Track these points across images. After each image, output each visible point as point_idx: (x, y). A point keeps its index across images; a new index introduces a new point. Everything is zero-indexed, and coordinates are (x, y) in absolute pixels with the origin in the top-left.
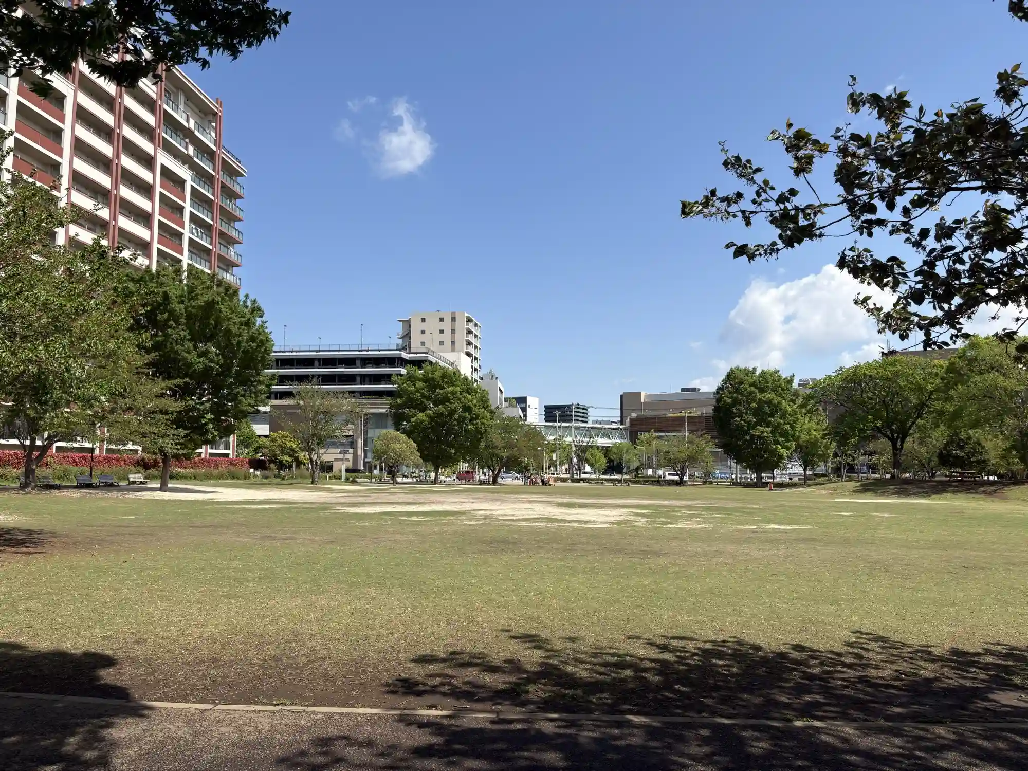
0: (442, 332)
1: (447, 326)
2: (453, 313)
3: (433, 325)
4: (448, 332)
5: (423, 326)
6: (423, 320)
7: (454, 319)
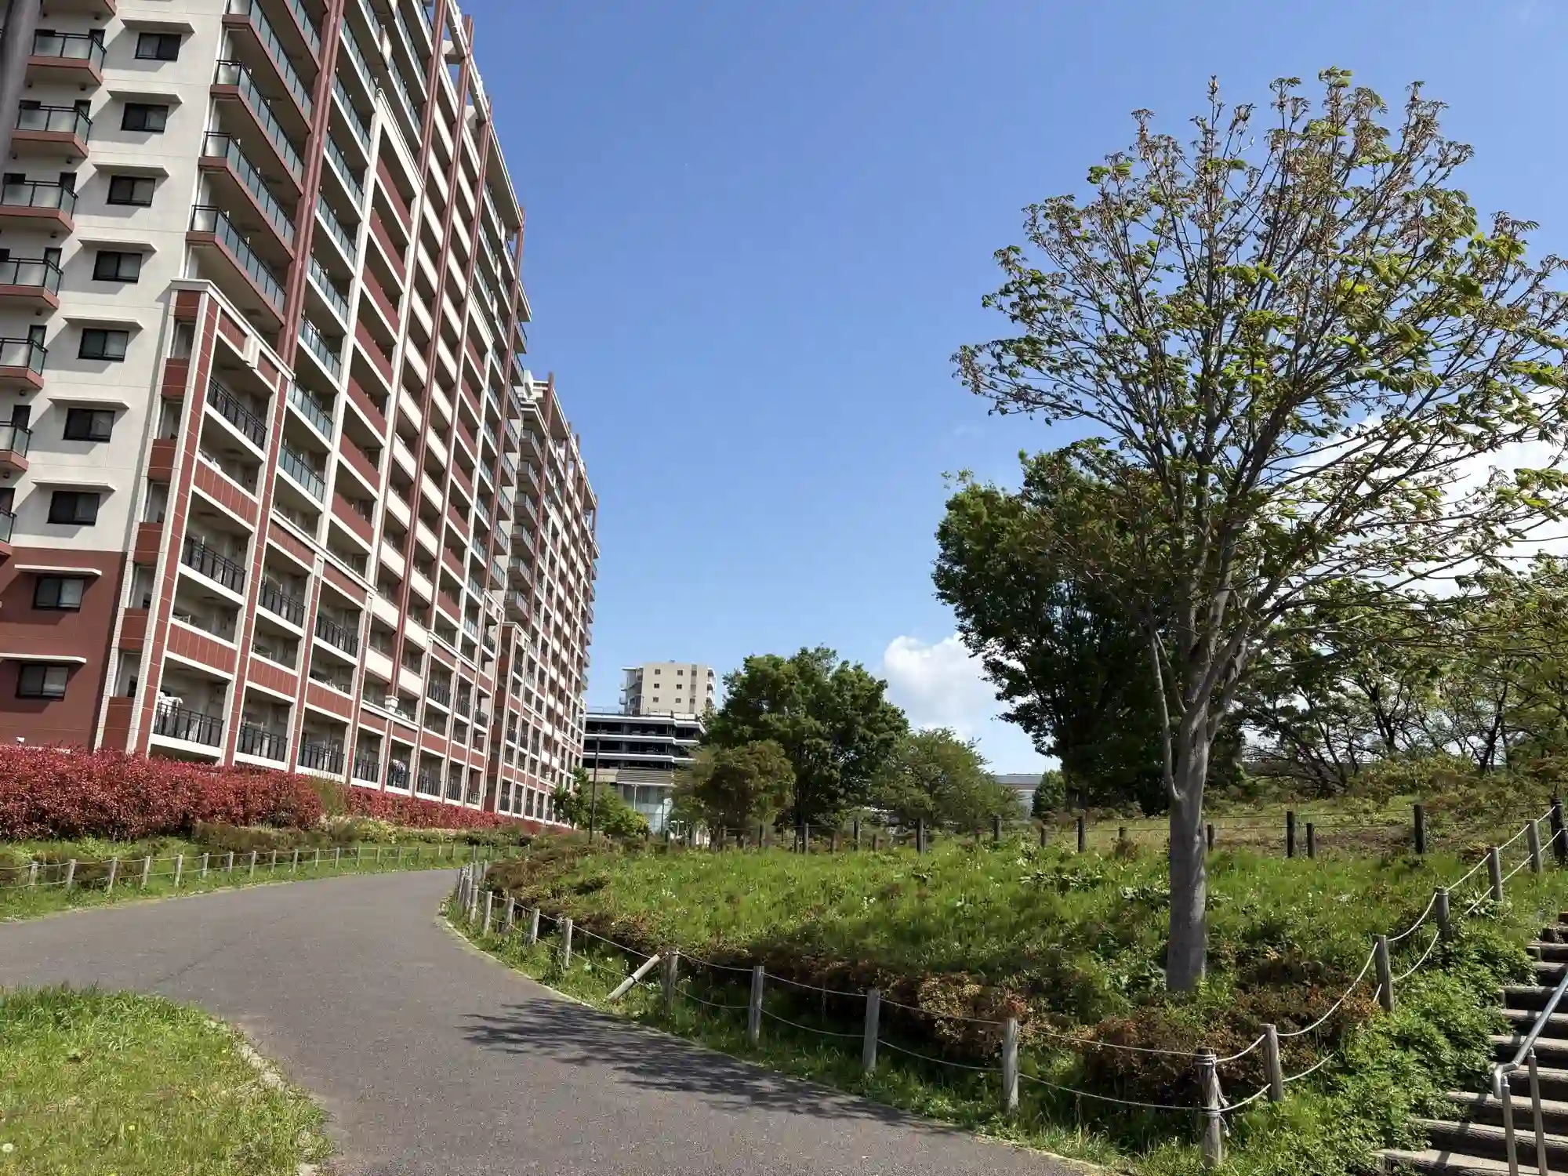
0: (679, 687)
1: (686, 680)
2: (694, 666)
3: (669, 679)
4: (686, 687)
5: (657, 679)
6: (658, 672)
7: (694, 673)
